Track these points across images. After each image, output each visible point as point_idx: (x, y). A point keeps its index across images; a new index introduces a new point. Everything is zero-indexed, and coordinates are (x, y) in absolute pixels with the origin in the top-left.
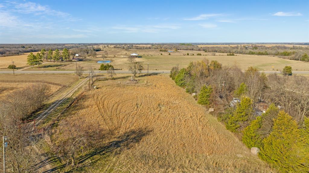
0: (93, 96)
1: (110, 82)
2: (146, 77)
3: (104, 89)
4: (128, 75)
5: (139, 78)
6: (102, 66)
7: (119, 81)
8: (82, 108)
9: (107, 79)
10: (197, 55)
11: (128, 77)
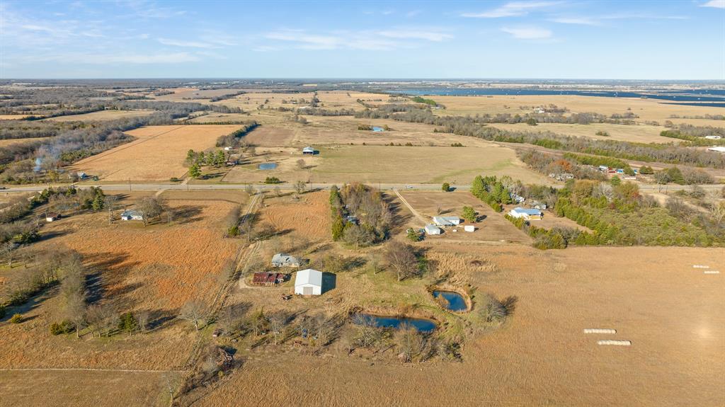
0: (266, 212)
1: (276, 199)
2: (309, 194)
3: (272, 207)
4: (292, 191)
5: (303, 195)
6: (268, 179)
7: (283, 199)
8: (261, 220)
9: (273, 197)
10: (406, 145)
11: (292, 193)
